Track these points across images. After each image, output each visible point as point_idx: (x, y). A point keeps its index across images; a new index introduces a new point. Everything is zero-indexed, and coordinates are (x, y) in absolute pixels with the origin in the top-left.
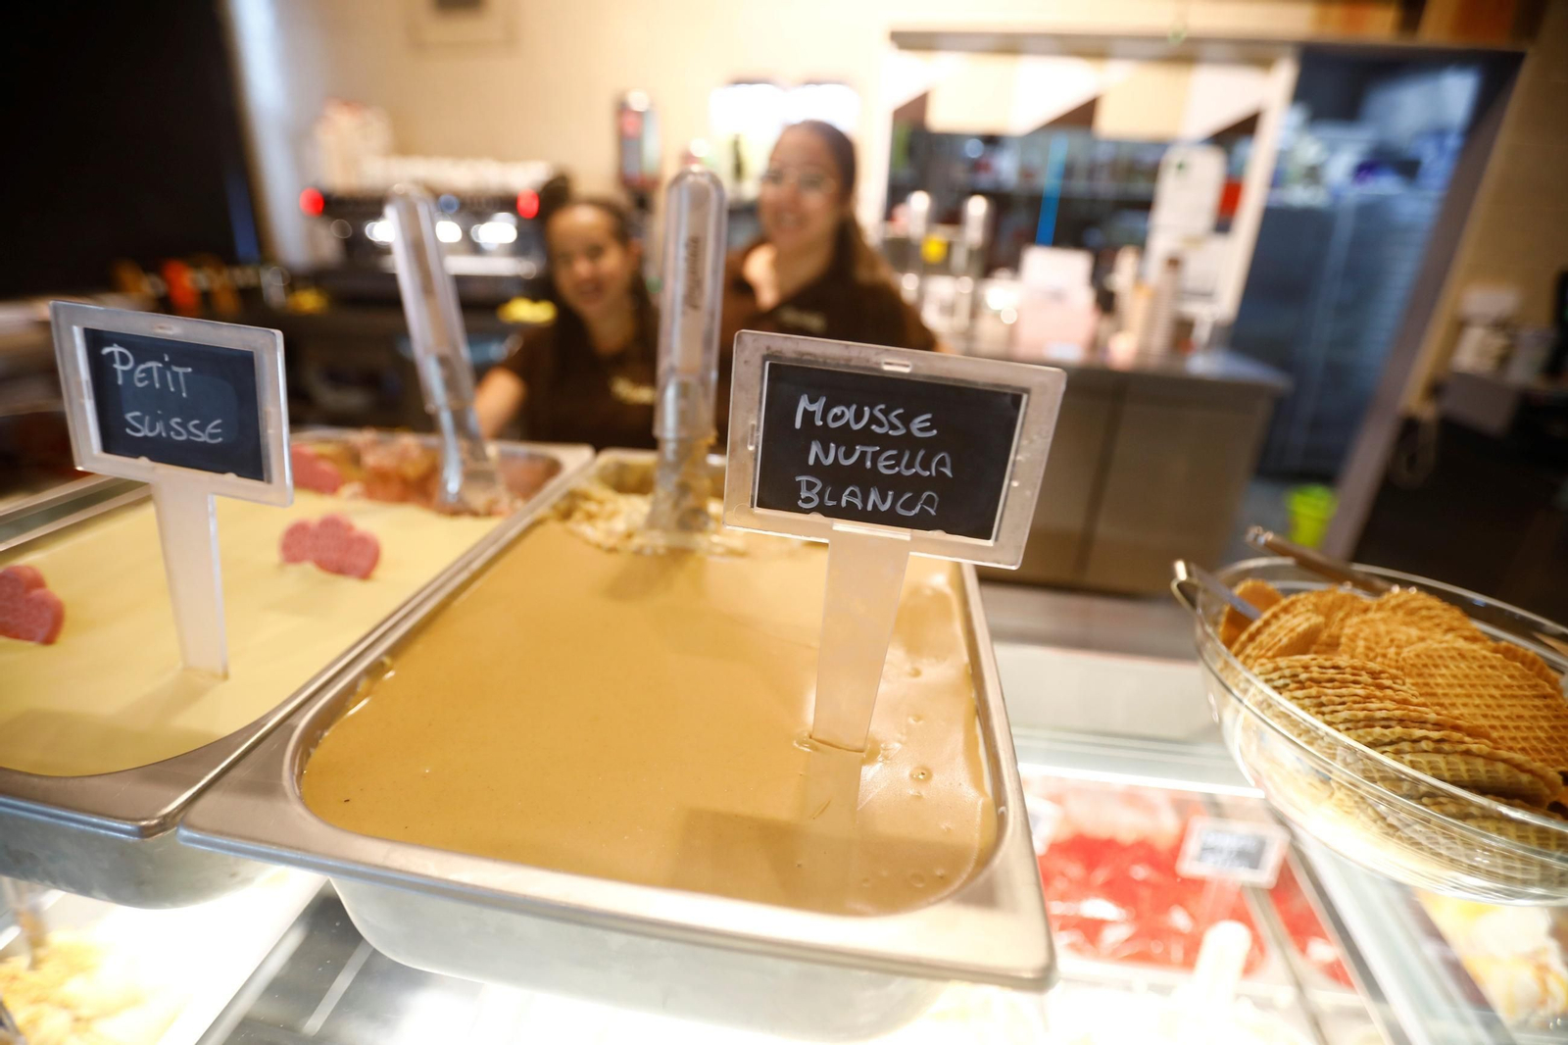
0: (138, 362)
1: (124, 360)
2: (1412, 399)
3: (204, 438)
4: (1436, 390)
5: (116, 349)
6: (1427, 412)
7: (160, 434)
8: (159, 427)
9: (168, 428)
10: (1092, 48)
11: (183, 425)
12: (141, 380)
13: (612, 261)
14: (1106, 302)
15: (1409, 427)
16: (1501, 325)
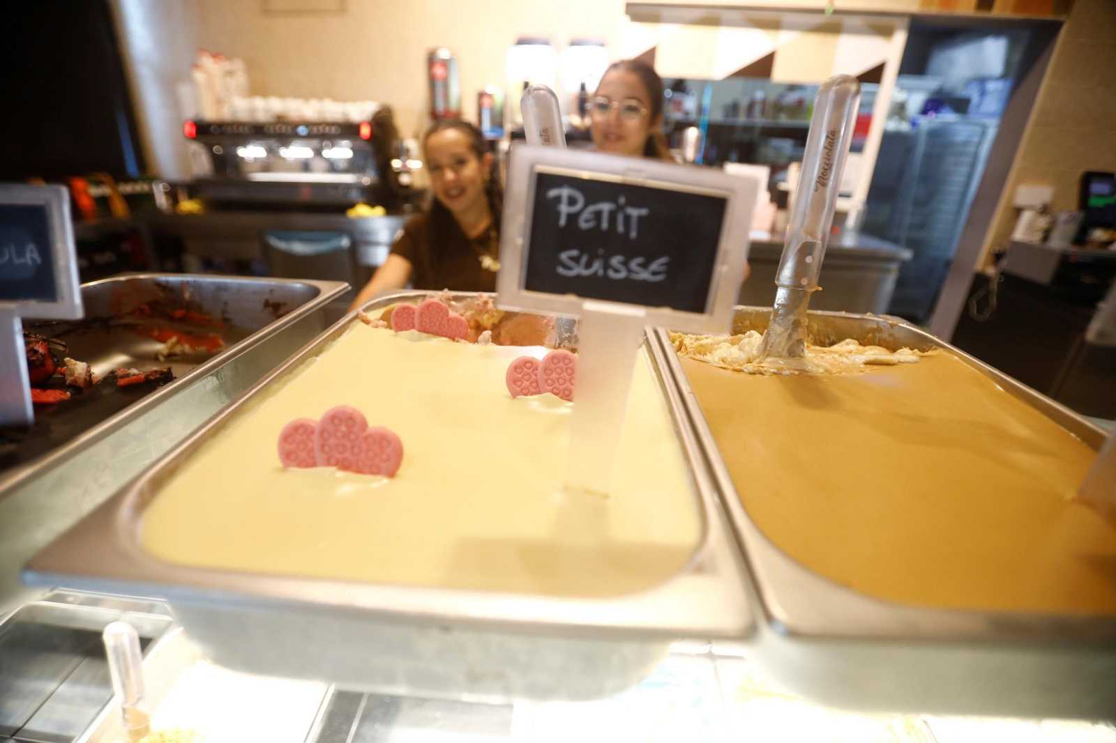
0: (588, 203)
1: (572, 201)
2: (981, 263)
3: (644, 275)
4: (997, 257)
5: (565, 192)
6: (991, 271)
7: (595, 274)
8: (597, 266)
9: (607, 266)
10: (769, 20)
11: (625, 263)
12: (587, 221)
13: (471, 169)
14: (780, 199)
15: (980, 280)
16: (1044, 210)
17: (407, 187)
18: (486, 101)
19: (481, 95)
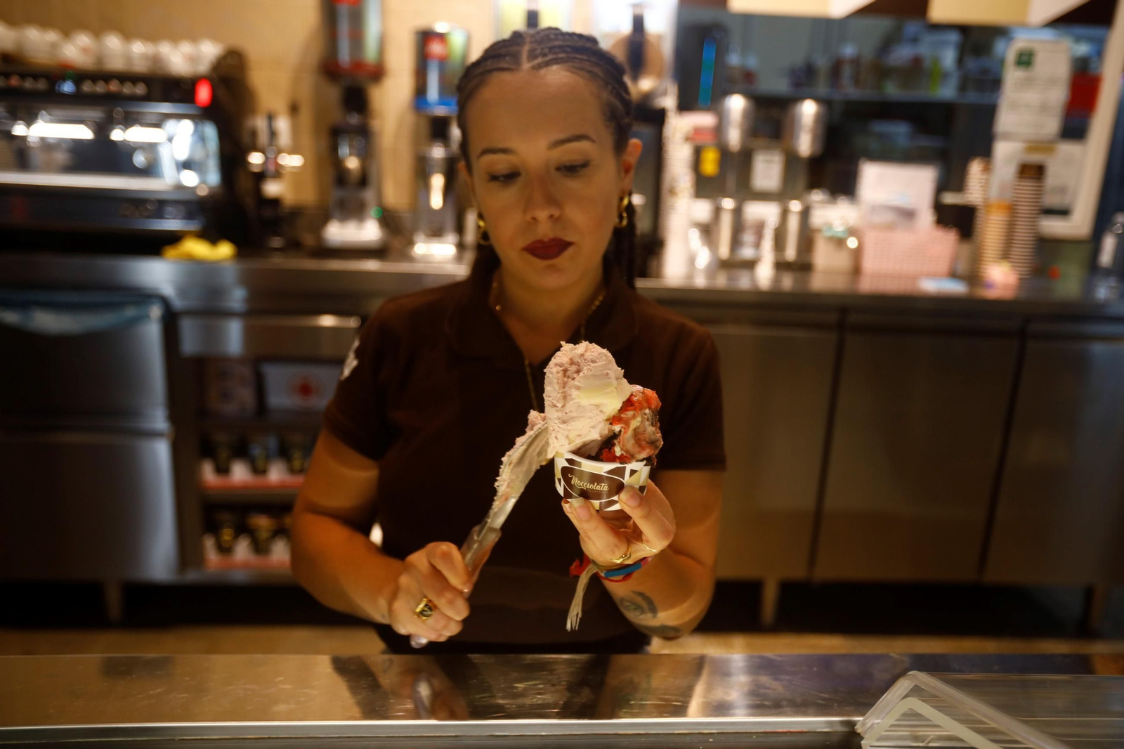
17: (275, 202)
18: (436, 48)
19: (426, 37)
